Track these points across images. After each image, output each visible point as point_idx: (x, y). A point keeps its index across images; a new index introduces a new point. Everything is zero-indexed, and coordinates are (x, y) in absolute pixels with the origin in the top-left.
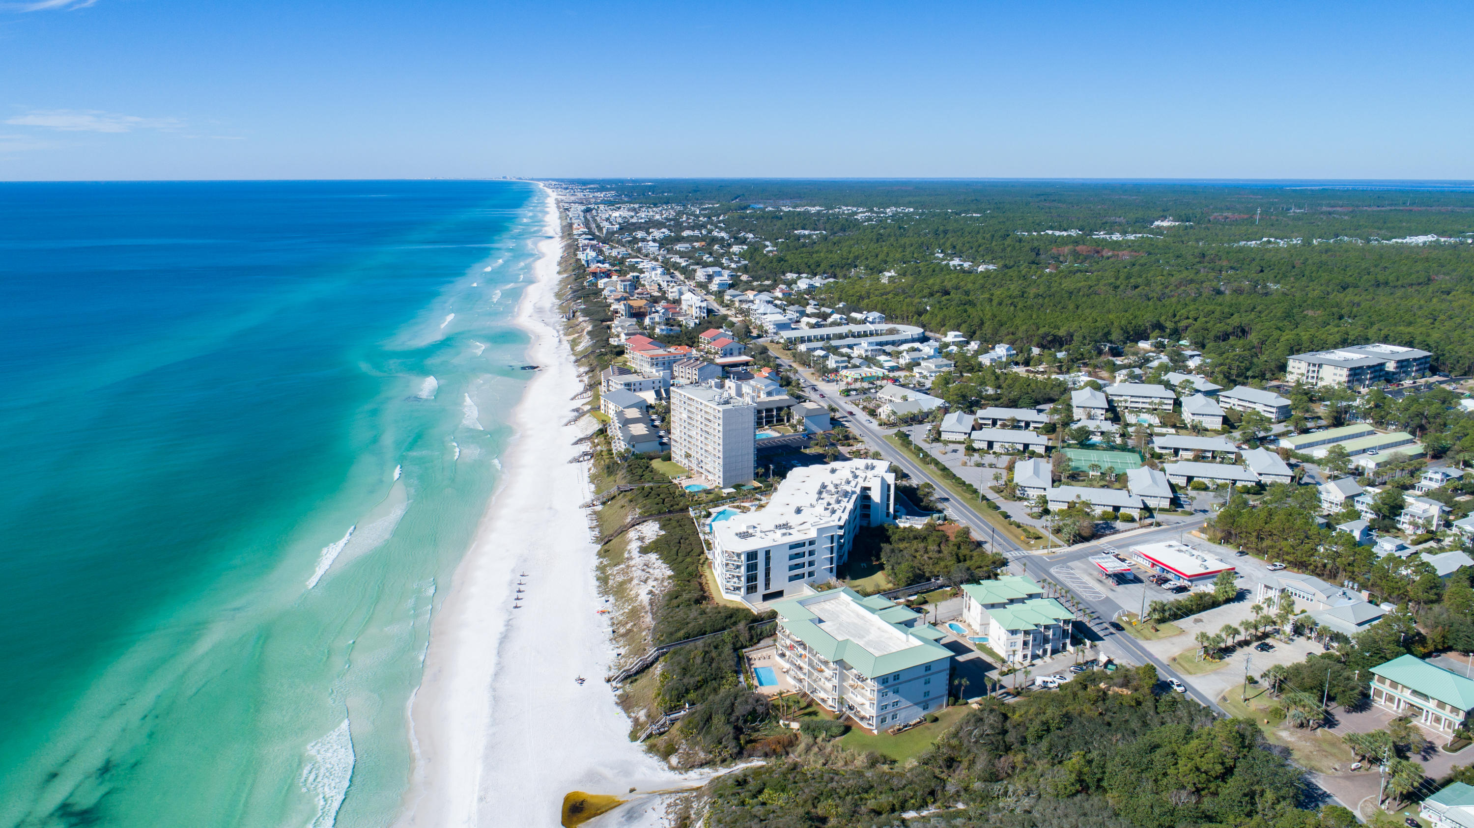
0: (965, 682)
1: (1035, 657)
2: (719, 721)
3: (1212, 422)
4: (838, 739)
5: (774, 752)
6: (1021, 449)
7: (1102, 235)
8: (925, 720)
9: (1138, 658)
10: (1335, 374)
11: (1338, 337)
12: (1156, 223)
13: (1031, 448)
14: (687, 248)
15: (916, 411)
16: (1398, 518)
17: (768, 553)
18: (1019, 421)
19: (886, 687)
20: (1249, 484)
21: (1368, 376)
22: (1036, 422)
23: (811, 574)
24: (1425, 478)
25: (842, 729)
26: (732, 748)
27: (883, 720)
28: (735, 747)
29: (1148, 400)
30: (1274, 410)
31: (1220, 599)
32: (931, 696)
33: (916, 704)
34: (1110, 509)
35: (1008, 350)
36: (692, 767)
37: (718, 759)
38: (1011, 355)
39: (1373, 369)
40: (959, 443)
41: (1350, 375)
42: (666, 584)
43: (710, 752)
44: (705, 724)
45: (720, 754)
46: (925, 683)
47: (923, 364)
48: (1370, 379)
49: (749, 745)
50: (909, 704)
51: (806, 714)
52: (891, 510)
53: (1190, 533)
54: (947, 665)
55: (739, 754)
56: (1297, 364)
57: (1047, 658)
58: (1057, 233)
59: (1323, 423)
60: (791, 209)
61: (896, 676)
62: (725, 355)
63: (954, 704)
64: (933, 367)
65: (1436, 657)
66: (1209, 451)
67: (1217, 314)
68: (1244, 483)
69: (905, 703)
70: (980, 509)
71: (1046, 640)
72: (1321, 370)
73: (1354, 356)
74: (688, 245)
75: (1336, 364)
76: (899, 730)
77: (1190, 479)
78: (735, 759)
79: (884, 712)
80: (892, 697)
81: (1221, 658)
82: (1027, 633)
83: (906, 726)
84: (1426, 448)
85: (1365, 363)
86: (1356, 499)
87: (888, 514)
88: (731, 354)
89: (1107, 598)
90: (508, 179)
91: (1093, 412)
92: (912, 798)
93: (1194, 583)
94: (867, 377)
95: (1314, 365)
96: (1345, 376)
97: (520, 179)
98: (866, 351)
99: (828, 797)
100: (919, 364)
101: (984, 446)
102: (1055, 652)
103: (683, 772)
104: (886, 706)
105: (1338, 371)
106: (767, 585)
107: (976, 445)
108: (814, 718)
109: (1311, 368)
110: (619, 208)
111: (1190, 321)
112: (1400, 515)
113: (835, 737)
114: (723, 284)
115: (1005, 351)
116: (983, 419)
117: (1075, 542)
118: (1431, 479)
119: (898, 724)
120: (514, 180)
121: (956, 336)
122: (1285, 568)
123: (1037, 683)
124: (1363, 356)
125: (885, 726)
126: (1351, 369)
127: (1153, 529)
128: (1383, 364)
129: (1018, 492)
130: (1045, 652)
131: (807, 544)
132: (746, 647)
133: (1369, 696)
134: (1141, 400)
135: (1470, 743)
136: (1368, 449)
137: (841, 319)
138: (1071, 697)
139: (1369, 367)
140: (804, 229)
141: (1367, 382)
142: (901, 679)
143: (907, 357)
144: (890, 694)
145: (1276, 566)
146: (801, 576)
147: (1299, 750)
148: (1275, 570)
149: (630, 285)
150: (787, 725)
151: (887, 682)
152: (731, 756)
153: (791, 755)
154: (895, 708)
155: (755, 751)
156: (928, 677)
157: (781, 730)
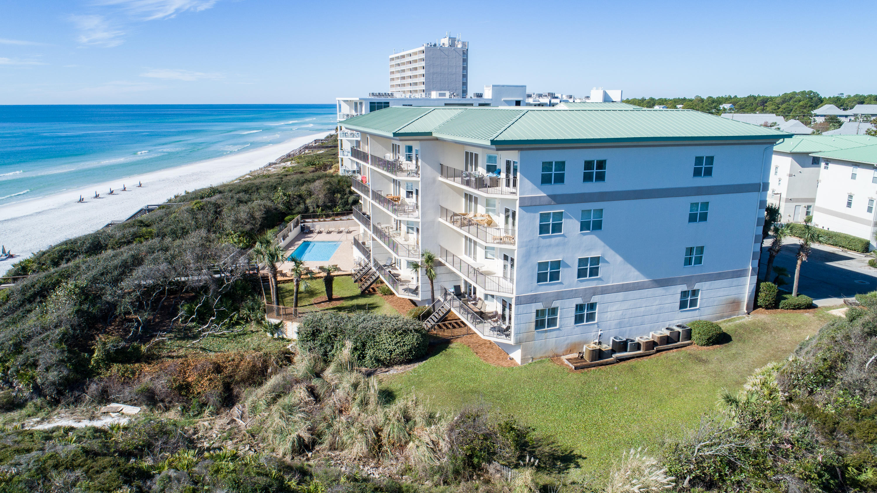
4: (398, 372)
8: (688, 336)
25: (411, 340)
46: (692, 218)
49: (115, 368)
50: (634, 277)
78: (55, 403)
113: (389, 364)
150: (277, 328)
151: (560, 179)
152: (38, 390)
153: (236, 411)
154: (589, 283)
155: (126, 382)
156: (700, 199)
157: (253, 341)
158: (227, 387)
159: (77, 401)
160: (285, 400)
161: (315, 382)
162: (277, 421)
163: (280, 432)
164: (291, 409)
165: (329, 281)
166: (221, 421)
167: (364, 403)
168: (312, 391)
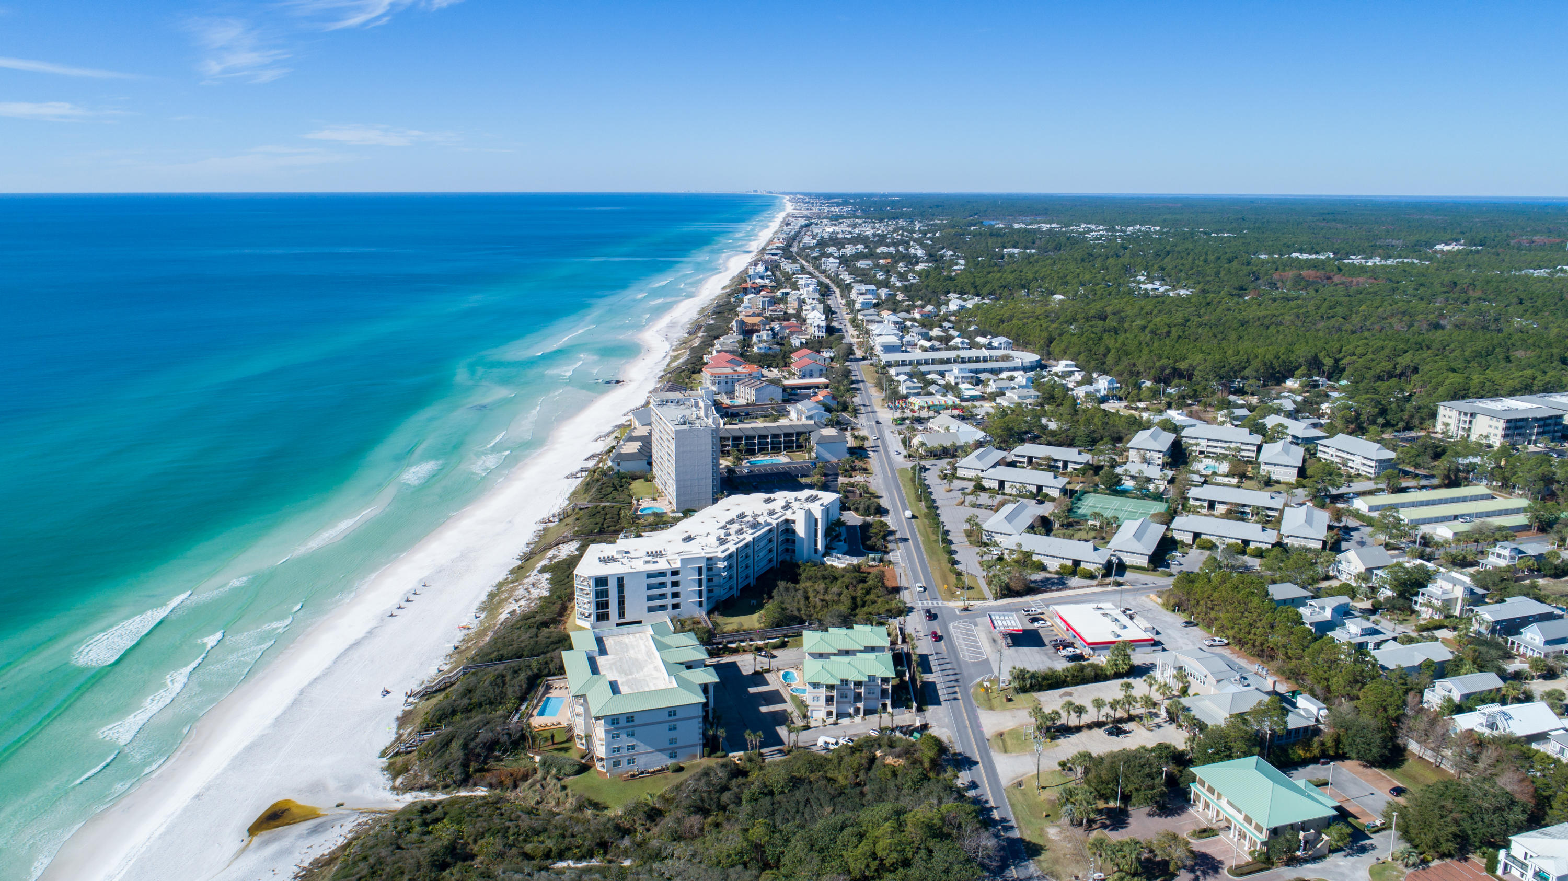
0: (722, 733)
1: (839, 716)
2: (456, 745)
3: (1285, 474)
4: (571, 778)
5: (501, 783)
6: (1034, 491)
7: (1357, 260)
8: (668, 769)
9: (961, 730)
10: (1490, 426)
11: (1517, 383)
12: (1438, 247)
13: (1045, 490)
14: (868, 265)
15: (947, 444)
16: (1415, 598)
17: (620, 580)
18: (1056, 461)
19: (617, 729)
20: (1264, 546)
21: (1535, 431)
22: (1075, 463)
23: (676, 606)
24: (1493, 554)
25: (576, 768)
26: (458, 776)
27: (617, 764)
28: (461, 773)
29: (1224, 445)
30: (1373, 464)
31: (1108, 673)
32: (679, 744)
33: (660, 751)
34: (1070, 563)
35: (1110, 382)
36: (412, 789)
37: (440, 784)
38: (1113, 389)
39: (1542, 423)
40: (970, 480)
41: (1506, 429)
42: (533, 604)
43: (435, 776)
44: (443, 747)
45: (444, 779)
46: (670, 729)
47: (1008, 394)
48: (1538, 434)
49: (478, 774)
50: (649, 749)
51: (556, 749)
52: (820, 546)
53: (1148, 596)
54: (700, 712)
55: (465, 782)
56: (1448, 412)
57: (858, 719)
58: (1305, 256)
59: (1436, 482)
60: (1023, 226)
61: (630, 717)
62: (804, 377)
63: (709, 756)
64: (1016, 398)
65: (1323, 764)
66: (1249, 506)
67: (1386, 352)
68: (1258, 545)
69: (642, 748)
70: (932, 553)
71: (858, 697)
72: (1474, 421)
73: (1522, 406)
74: (869, 262)
75: (1492, 415)
76: (633, 776)
77: (1196, 535)
78: (459, 786)
79: (617, 755)
80: (625, 741)
81: (1053, 738)
82: (831, 687)
83: (642, 773)
84: (1530, 519)
85: (1530, 415)
86: (1375, 572)
87: (816, 551)
88: (811, 376)
89: (987, 661)
90: (759, 193)
91: (1148, 455)
92: (578, 847)
93: (1097, 652)
94: (934, 406)
95: (1466, 414)
96: (1501, 428)
97: (770, 192)
98: (957, 378)
99: (493, 834)
100: (1004, 394)
101: (995, 485)
102: (868, 712)
103: (400, 792)
104: (619, 749)
105: (1494, 423)
106: (622, 614)
107: (986, 484)
108: (563, 754)
109: (1462, 418)
110: (841, 223)
111: (1355, 358)
112: (1417, 594)
113: (569, 776)
114: (867, 303)
115: (1106, 384)
116: (1019, 456)
117: (1004, 596)
118: (1499, 556)
119: (635, 769)
120: (764, 193)
121: (1067, 366)
122: (1228, 644)
123: (819, 744)
124: (1535, 406)
125: (619, 770)
126: (1508, 421)
127: (1110, 588)
128: (1561, 417)
129: (984, 537)
130: (857, 711)
131: (669, 574)
132: (554, 675)
133: (1190, 800)
134: (1219, 444)
135: (1269, 869)
136: (1462, 516)
137: (962, 343)
138: (836, 762)
139: (1536, 420)
140: (1014, 247)
141: (1534, 438)
142: (636, 722)
143: (994, 386)
144: (624, 736)
145: (1215, 641)
146: (663, 607)
147: (1054, 851)
148: (1212, 646)
149: (769, 301)
150: (532, 758)
151: (618, 723)
152: (455, 782)
153: (518, 790)
154: (631, 752)
155: (482, 780)
156: (673, 723)
157: (523, 762)
158: (515, 782)
159: (467, 786)
160: (534, 788)
161: (544, 782)
162: (531, 794)
163: (532, 798)
164: (535, 791)
165: (553, 737)
166: (514, 794)
167: (556, 790)
168: (542, 786)
